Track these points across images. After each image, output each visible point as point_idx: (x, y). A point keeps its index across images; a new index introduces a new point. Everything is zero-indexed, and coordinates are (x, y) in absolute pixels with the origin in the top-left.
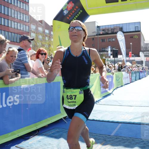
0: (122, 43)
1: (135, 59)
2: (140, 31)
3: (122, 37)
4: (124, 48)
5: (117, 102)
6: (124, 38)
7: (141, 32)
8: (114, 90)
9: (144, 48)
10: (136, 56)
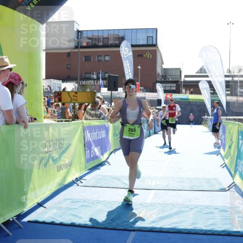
0: (128, 64)
1: (146, 96)
2: (155, 45)
3: (129, 52)
4: (130, 74)
5: (119, 179)
6: (131, 54)
7: (158, 47)
8: (111, 153)
9: (162, 76)
10: (147, 92)
